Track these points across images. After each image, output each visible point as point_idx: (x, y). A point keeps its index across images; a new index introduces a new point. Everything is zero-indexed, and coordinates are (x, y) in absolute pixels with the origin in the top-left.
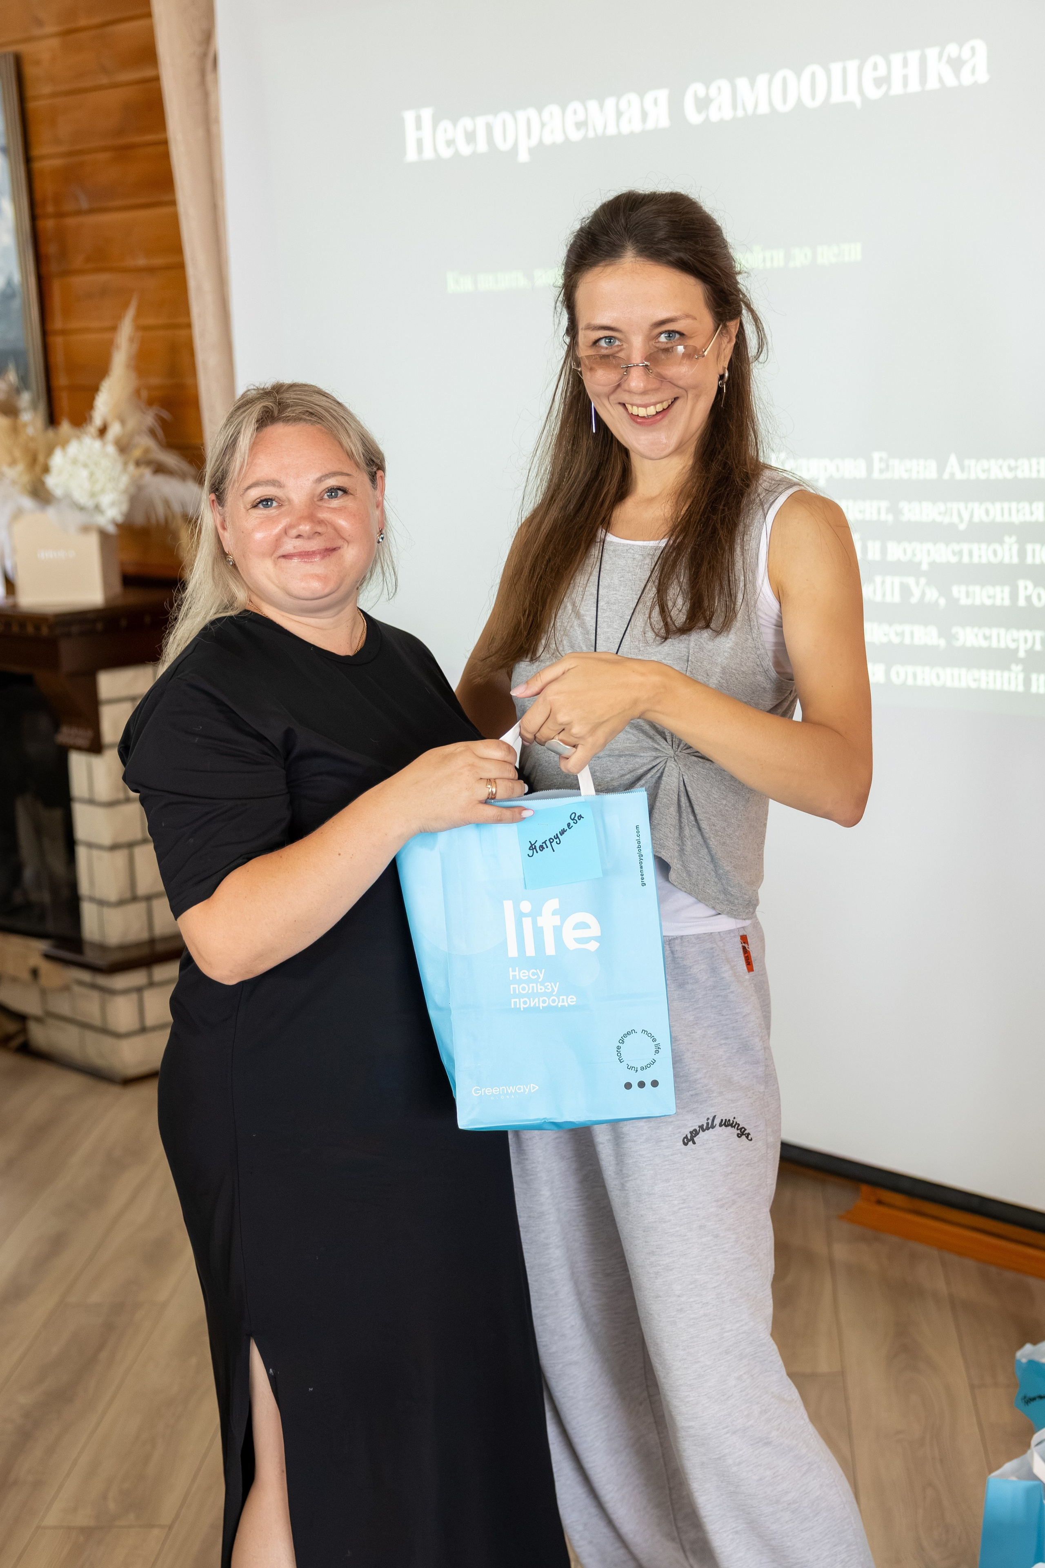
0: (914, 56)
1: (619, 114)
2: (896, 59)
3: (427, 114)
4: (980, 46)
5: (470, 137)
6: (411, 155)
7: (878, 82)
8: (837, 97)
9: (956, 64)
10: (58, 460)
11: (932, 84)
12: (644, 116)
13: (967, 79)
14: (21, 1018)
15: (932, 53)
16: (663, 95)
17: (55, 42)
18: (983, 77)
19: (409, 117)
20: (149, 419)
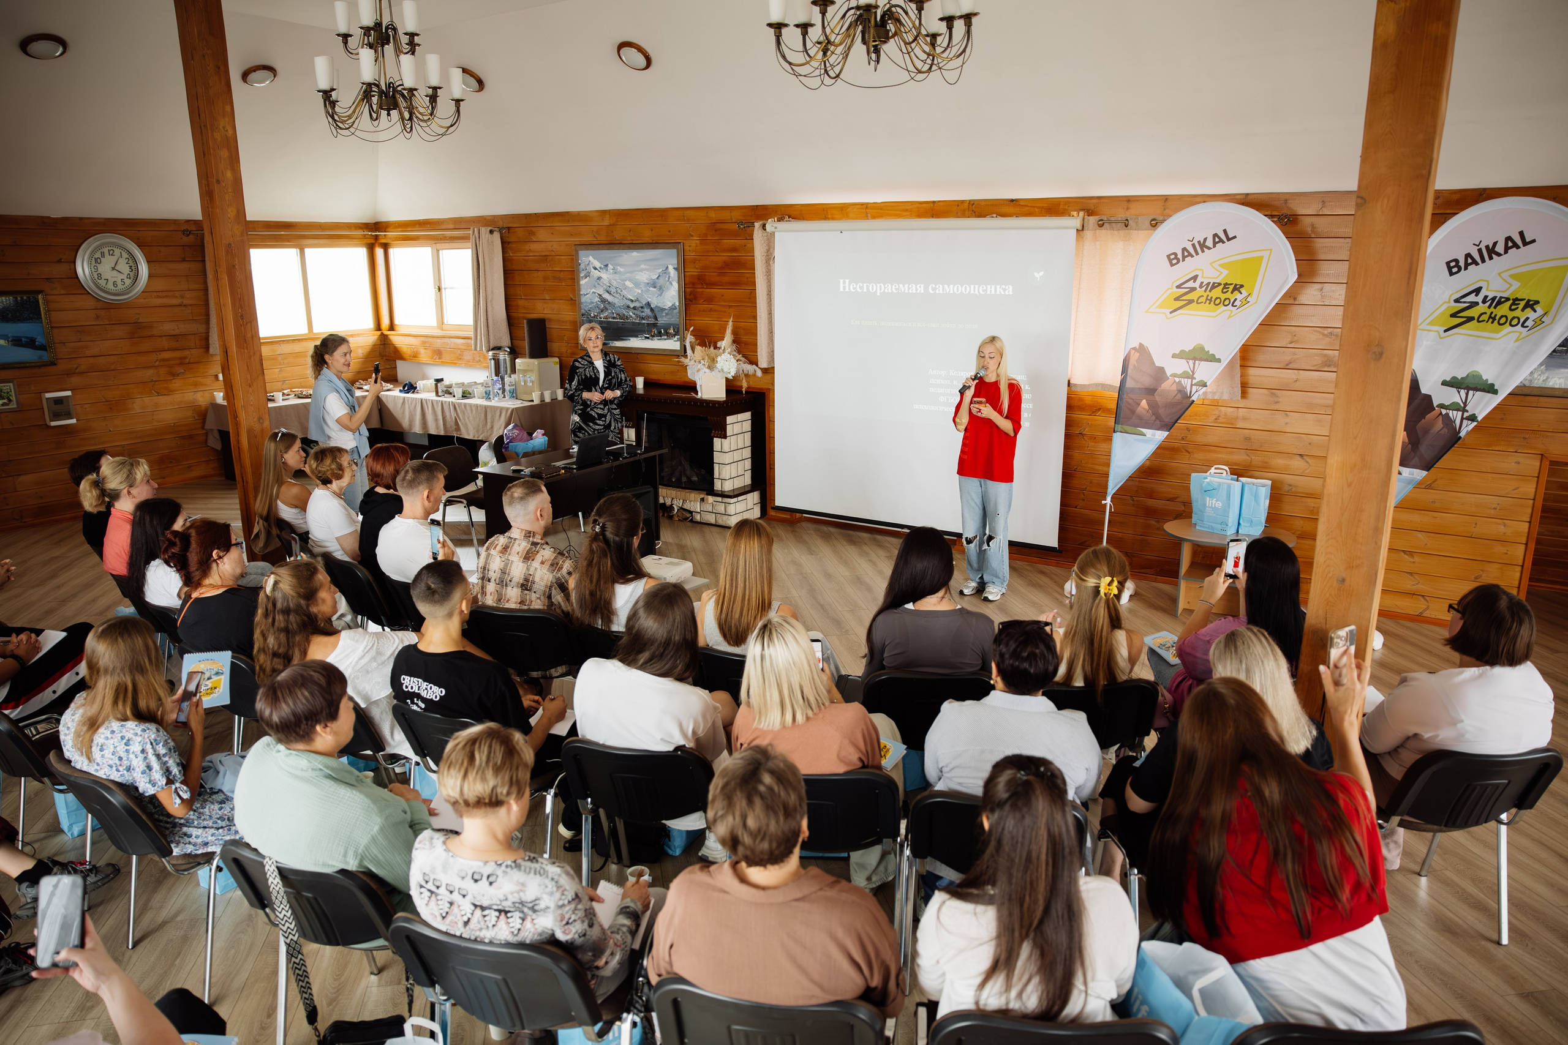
0: (993, 287)
1: (909, 288)
2: (989, 287)
3: (847, 281)
4: (1011, 287)
5: (861, 288)
6: (841, 290)
7: (983, 291)
8: (972, 292)
9: (1005, 290)
10: (719, 359)
11: (998, 293)
12: (917, 290)
13: (1007, 293)
14: (691, 512)
15: (998, 287)
16: (922, 286)
17: (698, 242)
18: (1011, 293)
19: (841, 281)
20: (734, 347)
